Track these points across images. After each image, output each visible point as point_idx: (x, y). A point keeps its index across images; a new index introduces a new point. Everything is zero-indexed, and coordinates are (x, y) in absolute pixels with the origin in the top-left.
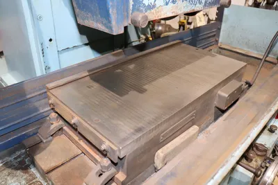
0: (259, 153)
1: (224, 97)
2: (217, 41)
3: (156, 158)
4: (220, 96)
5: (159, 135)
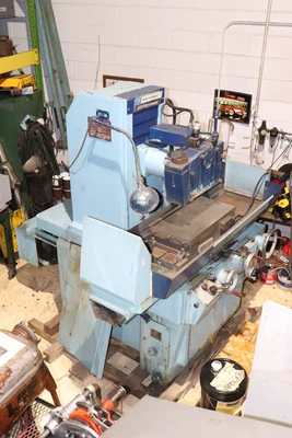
0: (244, 250)
1: (223, 224)
2: (223, 187)
3: (198, 248)
4: (221, 224)
5: (199, 239)
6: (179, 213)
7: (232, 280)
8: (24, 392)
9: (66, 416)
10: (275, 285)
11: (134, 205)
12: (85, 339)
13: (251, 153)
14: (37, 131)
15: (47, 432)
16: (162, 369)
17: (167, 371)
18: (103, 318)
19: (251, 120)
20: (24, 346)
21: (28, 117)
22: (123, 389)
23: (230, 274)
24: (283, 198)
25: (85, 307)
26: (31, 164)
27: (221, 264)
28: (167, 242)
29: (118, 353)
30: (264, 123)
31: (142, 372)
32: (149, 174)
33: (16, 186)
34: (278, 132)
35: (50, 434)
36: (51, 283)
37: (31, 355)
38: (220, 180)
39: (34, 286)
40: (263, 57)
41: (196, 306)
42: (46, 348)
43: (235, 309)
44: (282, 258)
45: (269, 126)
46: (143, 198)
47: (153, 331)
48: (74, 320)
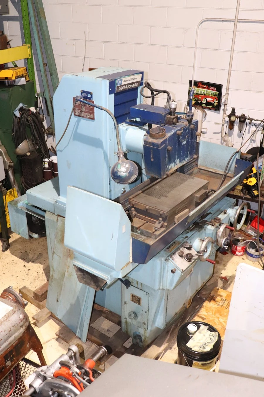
0: (217, 221)
1: (198, 197)
2: (197, 165)
3: (175, 219)
4: (196, 197)
5: (175, 210)
6: (157, 187)
7: (206, 248)
8: (11, 352)
9: (50, 374)
10: (244, 257)
11: (115, 176)
12: (71, 305)
13: (222, 137)
14: (29, 118)
15: (32, 390)
16: (141, 331)
17: (146, 333)
18: (86, 283)
19: (222, 108)
20: (12, 308)
21: (21, 105)
22: (104, 349)
23: (205, 243)
24: (251, 177)
25: (71, 275)
26: (24, 147)
27: (196, 233)
28: (146, 213)
29: (101, 318)
30: (233, 110)
31: (122, 335)
32: (129, 151)
33: (10, 166)
34: (246, 118)
35: (35, 392)
36: (41, 255)
37: (18, 317)
38: (195, 156)
39: (25, 257)
40: (232, 51)
41: (173, 272)
42: (35, 313)
43: (208, 277)
44: (250, 232)
45: (238, 113)
46: (123, 169)
47: (133, 296)
48: (60, 287)
